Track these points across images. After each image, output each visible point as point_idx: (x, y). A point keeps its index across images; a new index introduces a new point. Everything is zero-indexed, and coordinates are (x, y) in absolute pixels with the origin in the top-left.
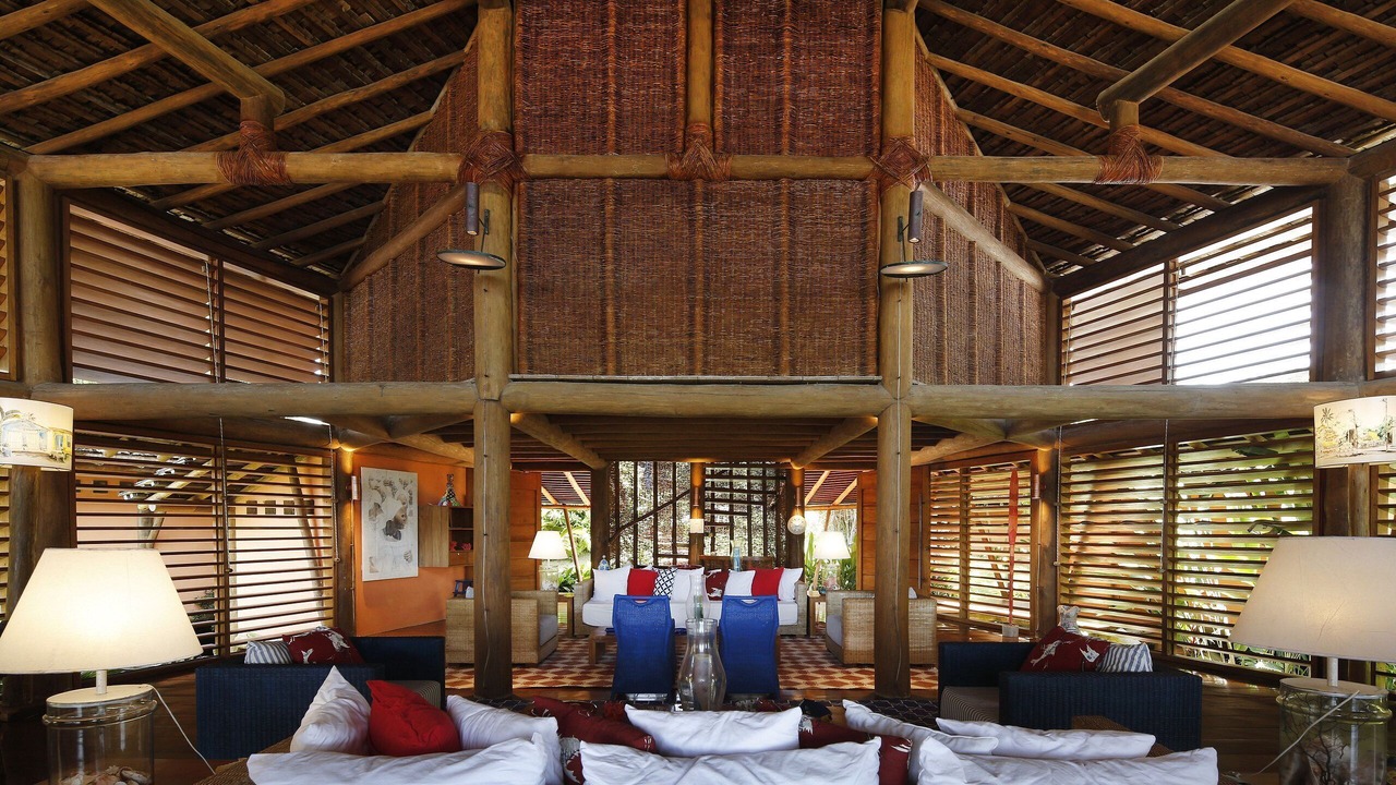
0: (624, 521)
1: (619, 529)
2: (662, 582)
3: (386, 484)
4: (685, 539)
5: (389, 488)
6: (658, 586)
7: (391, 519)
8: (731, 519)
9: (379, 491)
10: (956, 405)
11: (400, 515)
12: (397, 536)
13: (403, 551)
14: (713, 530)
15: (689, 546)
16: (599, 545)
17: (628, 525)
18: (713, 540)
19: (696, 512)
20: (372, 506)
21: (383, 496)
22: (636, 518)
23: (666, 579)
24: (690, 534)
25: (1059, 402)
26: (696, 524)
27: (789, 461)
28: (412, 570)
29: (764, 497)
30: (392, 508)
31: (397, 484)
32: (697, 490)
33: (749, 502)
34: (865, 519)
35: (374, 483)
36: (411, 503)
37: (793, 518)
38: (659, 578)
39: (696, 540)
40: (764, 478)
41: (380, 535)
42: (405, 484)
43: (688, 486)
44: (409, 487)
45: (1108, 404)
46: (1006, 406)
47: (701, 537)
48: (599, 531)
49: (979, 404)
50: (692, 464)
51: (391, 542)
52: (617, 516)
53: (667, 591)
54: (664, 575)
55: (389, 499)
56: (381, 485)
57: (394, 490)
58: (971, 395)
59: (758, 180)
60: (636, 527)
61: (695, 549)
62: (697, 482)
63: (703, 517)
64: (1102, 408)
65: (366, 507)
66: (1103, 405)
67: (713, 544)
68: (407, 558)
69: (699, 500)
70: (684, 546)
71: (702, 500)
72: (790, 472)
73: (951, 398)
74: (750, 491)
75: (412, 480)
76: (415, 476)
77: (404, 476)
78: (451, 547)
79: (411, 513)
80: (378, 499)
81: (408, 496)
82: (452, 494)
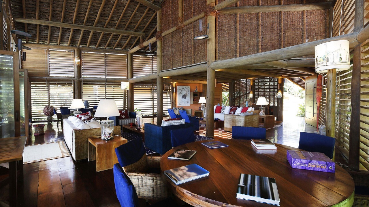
3: (182, 88)
10: (220, 66)
11: (185, 94)
12: (185, 98)
13: (187, 101)
19: (251, 92)
20: (179, 93)
25: (242, 61)
26: (251, 95)
28: (189, 104)
30: (184, 93)
31: (185, 88)
35: (180, 89)
36: (188, 92)
37: (278, 93)
41: (181, 98)
42: (187, 88)
45: (255, 59)
46: (230, 64)
47: (252, 99)
49: (224, 65)
50: (251, 79)
51: (184, 99)
55: (183, 91)
56: (181, 89)
57: (184, 90)
58: (222, 63)
59: (189, 25)
62: (251, 84)
64: (254, 61)
65: (178, 93)
66: (254, 60)
68: (187, 102)
71: (253, 89)
73: (218, 64)
75: (189, 87)
76: (189, 86)
77: (187, 87)
78: (194, 100)
79: (188, 94)
80: (181, 91)
81: (187, 90)
82: (196, 90)
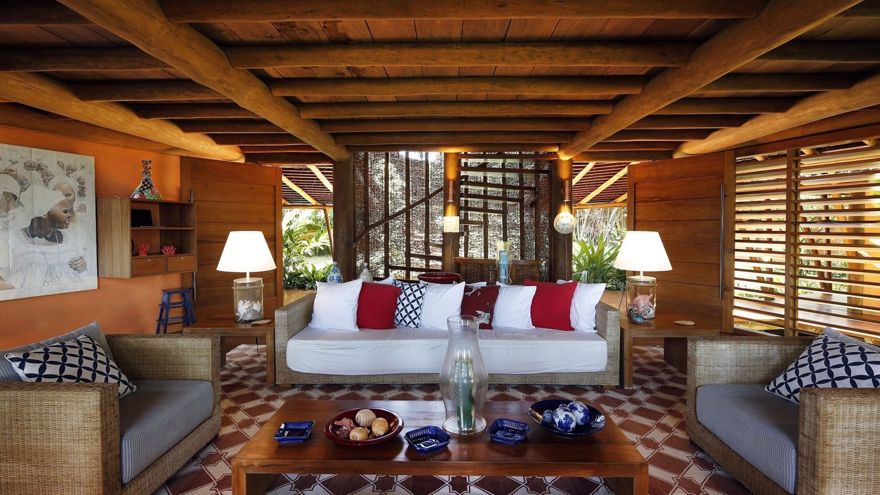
0: (375, 218)
1: (368, 228)
2: (406, 302)
3: (29, 166)
4: (437, 238)
5: (37, 174)
6: (400, 307)
7: (43, 213)
8: (485, 217)
9: (16, 177)
11: (59, 211)
13: (68, 257)
14: (466, 228)
15: (443, 247)
16: (342, 246)
17: (377, 224)
18: (467, 239)
19: (450, 209)
21: (23, 184)
22: (387, 217)
23: (412, 298)
24: (444, 234)
26: (451, 223)
27: (556, 149)
28: (88, 281)
29: (522, 194)
30: (43, 201)
31: (53, 168)
32: (451, 184)
33: (504, 198)
34: (638, 217)
36: (82, 193)
37: (559, 216)
38: (402, 296)
39: (450, 240)
40: (521, 171)
43: (442, 183)
44: (79, 173)
47: (456, 236)
48: (343, 229)
50: (446, 155)
51: (41, 248)
52: (366, 215)
53: (413, 315)
54: (409, 292)
56: (21, 170)
60: (387, 226)
61: (449, 250)
62: (452, 175)
63: (458, 214)
67: (466, 244)
68: (76, 266)
69: (454, 195)
70: (438, 246)
71: (457, 195)
72: (555, 164)
74: (504, 185)
75: (84, 165)
76: (91, 160)
77: (68, 158)
78: (135, 252)
79: (83, 208)
80: (14, 187)
81: (72, 183)
82: (147, 185)
